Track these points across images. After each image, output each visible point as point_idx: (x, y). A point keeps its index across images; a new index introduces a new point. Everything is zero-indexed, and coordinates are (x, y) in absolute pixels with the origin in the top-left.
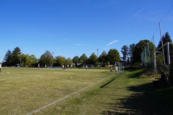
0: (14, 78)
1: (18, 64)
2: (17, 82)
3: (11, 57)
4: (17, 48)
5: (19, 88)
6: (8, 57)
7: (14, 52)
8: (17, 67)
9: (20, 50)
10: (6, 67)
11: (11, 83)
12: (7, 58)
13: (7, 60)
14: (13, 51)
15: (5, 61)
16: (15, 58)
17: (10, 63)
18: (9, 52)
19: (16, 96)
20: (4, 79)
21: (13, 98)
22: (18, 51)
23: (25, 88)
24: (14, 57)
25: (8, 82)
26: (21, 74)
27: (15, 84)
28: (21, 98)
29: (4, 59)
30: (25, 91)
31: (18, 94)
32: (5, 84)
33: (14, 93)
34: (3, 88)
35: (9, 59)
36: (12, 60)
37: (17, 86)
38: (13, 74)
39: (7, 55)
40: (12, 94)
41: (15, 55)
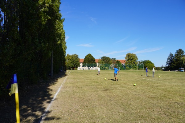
0: (172, 84)
1: (181, 68)
2: (172, 90)
3: (174, 60)
4: (179, 49)
5: (171, 97)
6: (171, 60)
7: (177, 55)
8: (181, 71)
9: (183, 52)
10: (169, 71)
11: (164, 90)
12: (169, 61)
13: (169, 63)
14: (175, 54)
15: (168, 65)
16: (179, 62)
17: (172, 66)
18: (171, 55)
19: (161, 109)
20: (159, 85)
21: (158, 110)
22: (181, 54)
23: (178, 99)
24: (177, 60)
25: (162, 88)
26: (182, 79)
27: (169, 91)
28: (168, 114)
29: (167, 63)
30: (178, 103)
31: (166, 107)
32: (157, 90)
33: (162, 104)
34: (153, 94)
35: (171, 63)
36: (174, 63)
37: (169, 94)
38: (171, 79)
39: (169, 59)
40: (159, 104)
41: (178, 57)
